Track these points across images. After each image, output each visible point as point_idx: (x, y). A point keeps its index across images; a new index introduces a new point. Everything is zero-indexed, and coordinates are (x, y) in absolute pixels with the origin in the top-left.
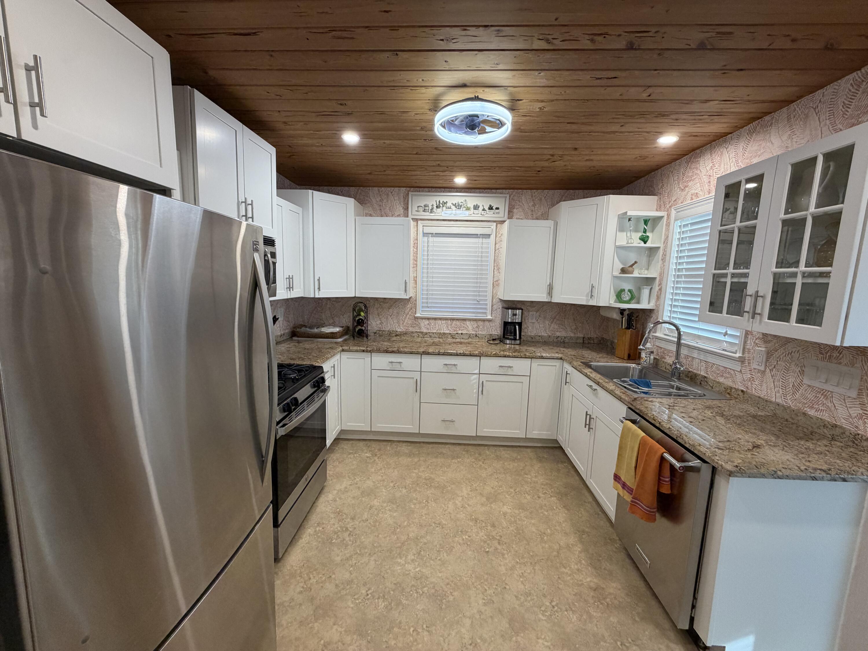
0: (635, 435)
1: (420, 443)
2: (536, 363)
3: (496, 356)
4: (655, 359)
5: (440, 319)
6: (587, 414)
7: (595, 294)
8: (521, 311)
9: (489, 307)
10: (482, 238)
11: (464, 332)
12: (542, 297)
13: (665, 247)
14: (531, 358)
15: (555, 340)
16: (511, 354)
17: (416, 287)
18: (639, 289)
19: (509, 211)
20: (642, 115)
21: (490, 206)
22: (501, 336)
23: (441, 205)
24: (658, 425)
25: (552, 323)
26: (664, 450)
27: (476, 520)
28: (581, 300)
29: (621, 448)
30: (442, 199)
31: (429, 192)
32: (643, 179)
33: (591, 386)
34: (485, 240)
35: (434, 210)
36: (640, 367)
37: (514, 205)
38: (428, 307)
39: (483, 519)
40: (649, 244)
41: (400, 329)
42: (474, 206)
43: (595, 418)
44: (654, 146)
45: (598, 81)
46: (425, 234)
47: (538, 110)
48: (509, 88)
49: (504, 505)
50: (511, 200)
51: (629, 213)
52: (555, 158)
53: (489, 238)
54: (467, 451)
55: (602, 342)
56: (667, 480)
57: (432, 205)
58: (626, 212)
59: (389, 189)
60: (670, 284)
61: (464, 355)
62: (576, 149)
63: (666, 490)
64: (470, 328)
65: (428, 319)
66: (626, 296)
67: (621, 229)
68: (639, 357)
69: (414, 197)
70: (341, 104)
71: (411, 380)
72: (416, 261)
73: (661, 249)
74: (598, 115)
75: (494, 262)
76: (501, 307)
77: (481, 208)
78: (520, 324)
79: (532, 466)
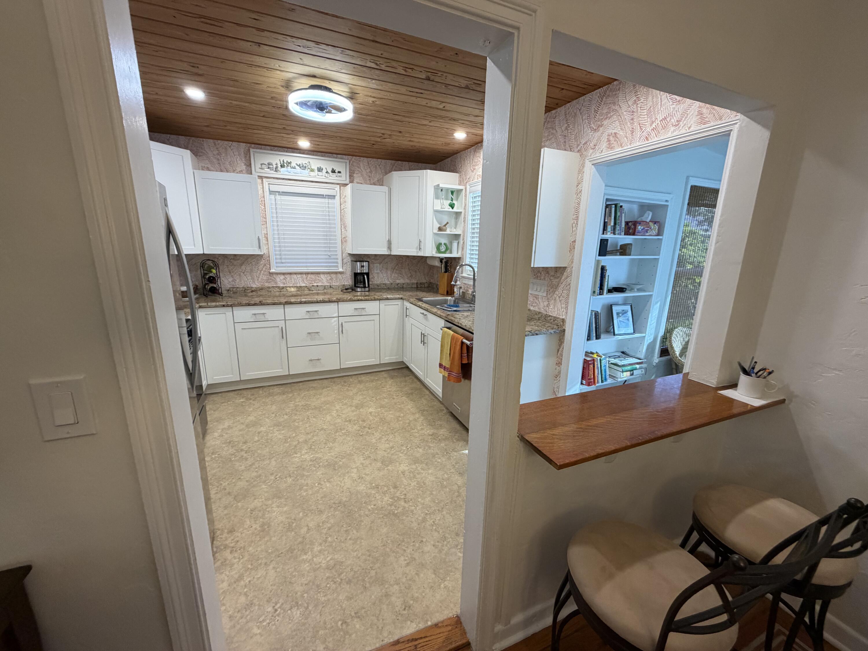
0: (448, 334)
1: (290, 383)
2: (383, 304)
3: (351, 300)
4: (463, 292)
5: (296, 273)
6: (422, 334)
7: (422, 247)
8: (367, 263)
9: (340, 261)
10: (328, 198)
11: (319, 284)
12: (384, 251)
13: (465, 212)
14: (379, 300)
15: (396, 287)
16: (363, 298)
17: (268, 244)
18: (451, 243)
19: (350, 176)
20: (442, 117)
21: (333, 169)
22: (352, 286)
23: (285, 164)
24: (460, 325)
25: (393, 272)
26: (463, 338)
27: (350, 421)
28: (413, 252)
29: (442, 346)
30: (287, 159)
31: (271, 150)
32: (449, 159)
33: (423, 313)
34: (330, 201)
35: (279, 169)
36: (453, 299)
37: (354, 170)
38: (282, 263)
39: (355, 419)
40: (455, 210)
41: (255, 285)
42: (318, 168)
43: (427, 335)
44: (453, 137)
45: (411, 93)
46: (271, 192)
47: (371, 102)
48: (349, 85)
49: (369, 408)
50: (351, 166)
51: (441, 186)
52: (385, 136)
53: (334, 198)
54: (334, 382)
55: (430, 285)
56: (465, 355)
57: (276, 164)
58: (438, 185)
59: (226, 142)
60: (469, 239)
61: (323, 302)
62: (400, 132)
63: (465, 361)
64: (324, 281)
65: (284, 274)
66: (443, 248)
67: (437, 197)
68: (454, 292)
69: (256, 154)
70: (193, 66)
71: (277, 329)
72: (266, 218)
73: (463, 213)
74: (413, 113)
75: (341, 221)
76: (350, 260)
77: (324, 171)
78: (368, 274)
79: (386, 382)
